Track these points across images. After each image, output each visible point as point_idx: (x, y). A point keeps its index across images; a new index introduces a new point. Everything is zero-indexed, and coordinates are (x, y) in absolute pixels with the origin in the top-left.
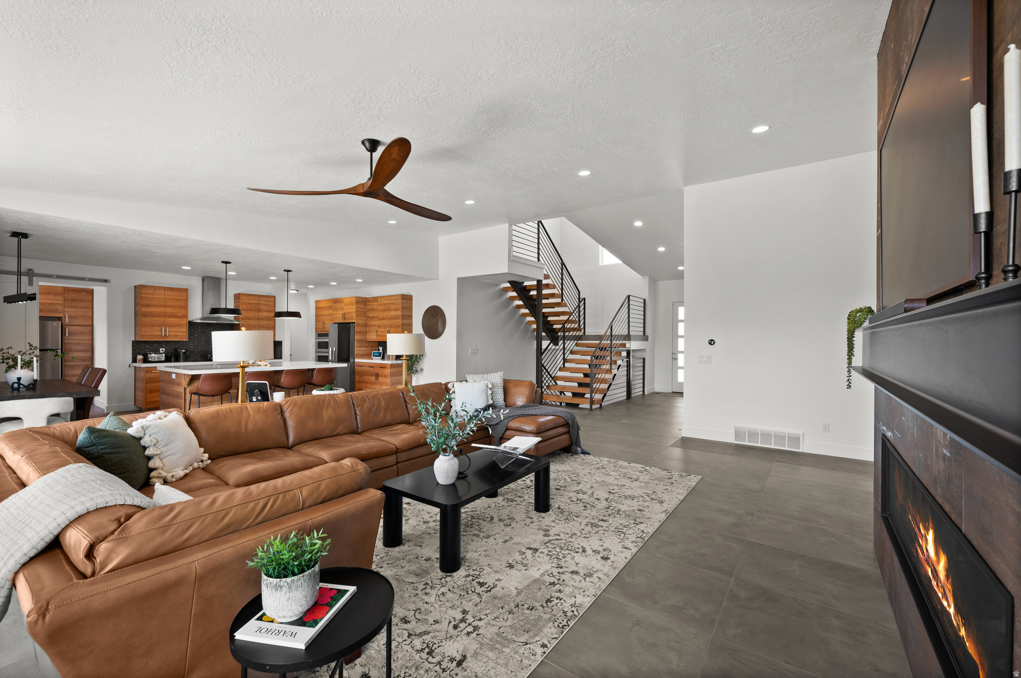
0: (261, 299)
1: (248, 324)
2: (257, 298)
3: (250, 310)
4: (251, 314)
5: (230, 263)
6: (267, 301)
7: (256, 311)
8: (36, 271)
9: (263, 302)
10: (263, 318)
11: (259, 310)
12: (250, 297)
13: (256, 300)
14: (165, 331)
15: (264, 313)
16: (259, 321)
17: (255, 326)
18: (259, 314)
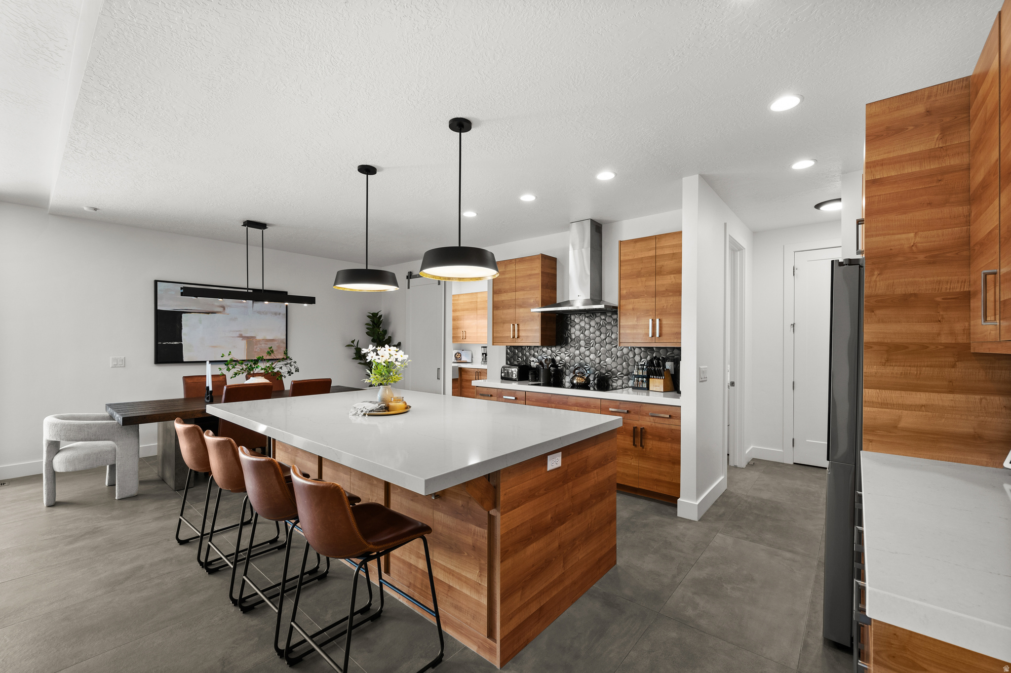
0: (663, 243)
1: (633, 309)
2: (654, 243)
3: (640, 275)
4: (641, 285)
7: (651, 275)
9: (667, 252)
11: (657, 272)
12: (638, 245)
13: (650, 250)
14: (514, 330)
15: (668, 277)
16: (657, 299)
17: (647, 313)
18: (657, 283)
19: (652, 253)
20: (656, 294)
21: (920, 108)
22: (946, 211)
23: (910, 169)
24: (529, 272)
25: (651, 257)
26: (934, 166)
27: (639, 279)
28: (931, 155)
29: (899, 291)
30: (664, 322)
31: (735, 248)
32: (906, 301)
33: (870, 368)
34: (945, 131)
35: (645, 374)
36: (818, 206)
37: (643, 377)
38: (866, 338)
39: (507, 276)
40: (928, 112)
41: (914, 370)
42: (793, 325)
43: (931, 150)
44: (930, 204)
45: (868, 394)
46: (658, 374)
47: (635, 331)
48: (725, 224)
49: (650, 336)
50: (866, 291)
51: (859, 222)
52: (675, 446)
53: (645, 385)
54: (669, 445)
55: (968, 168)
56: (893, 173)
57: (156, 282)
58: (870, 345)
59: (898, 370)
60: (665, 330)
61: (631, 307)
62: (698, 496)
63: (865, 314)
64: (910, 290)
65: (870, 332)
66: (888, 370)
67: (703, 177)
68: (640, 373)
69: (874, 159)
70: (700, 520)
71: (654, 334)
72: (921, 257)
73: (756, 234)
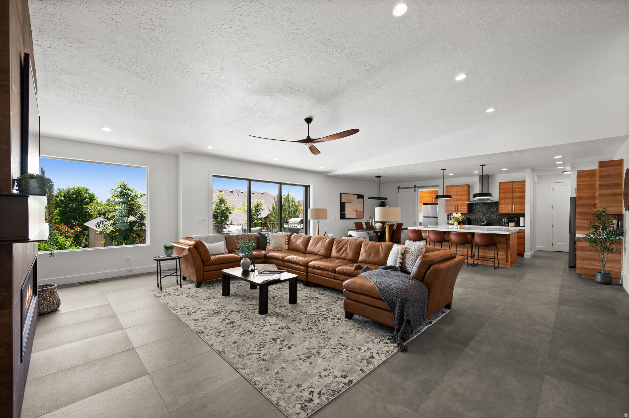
0: (515, 184)
1: (504, 202)
2: (512, 184)
3: (506, 192)
4: (507, 195)
5: (446, 169)
6: (520, 185)
7: (511, 193)
8: (417, 186)
9: (517, 186)
10: (516, 197)
11: (513, 192)
12: (506, 184)
13: (511, 185)
14: (456, 208)
15: (517, 194)
16: (513, 200)
17: (509, 204)
18: (513, 195)
19: (511, 186)
20: (513, 198)
21: (587, 173)
22: (591, 191)
23: (585, 183)
24: (462, 190)
25: (511, 188)
26: (589, 183)
27: (507, 194)
28: (588, 181)
29: (583, 203)
30: (516, 206)
31: (535, 182)
32: (584, 205)
33: (577, 217)
34: (591, 177)
35: (507, 221)
36: (563, 172)
37: (506, 222)
38: (577, 211)
39: (452, 191)
40: (588, 174)
41: (585, 217)
42: (553, 206)
43: (589, 180)
44: (588, 189)
45: (577, 221)
46: (512, 221)
47: (505, 209)
48: (534, 178)
49: (511, 210)
50: (577, 203)
51: (575, 188)
52: (523, 240)
53: (507, 225)
54: (520, 240)
55: (595, 184)
56: (582, 183)
57: (341, 194)
58: (577, 213)
59: (583, 217)
60: (516, 209)
61: (503, 202)
62: (530, 252)
63: (577, 207)
64: (585, 203)
65: (578, 210)
66: (581, 217)
67: (531, 169)
68: (505, 221)
69: (578, 180)
70: (531, 258)
71: (512, 210)
72: (587, 198)
73: (538, 177)
